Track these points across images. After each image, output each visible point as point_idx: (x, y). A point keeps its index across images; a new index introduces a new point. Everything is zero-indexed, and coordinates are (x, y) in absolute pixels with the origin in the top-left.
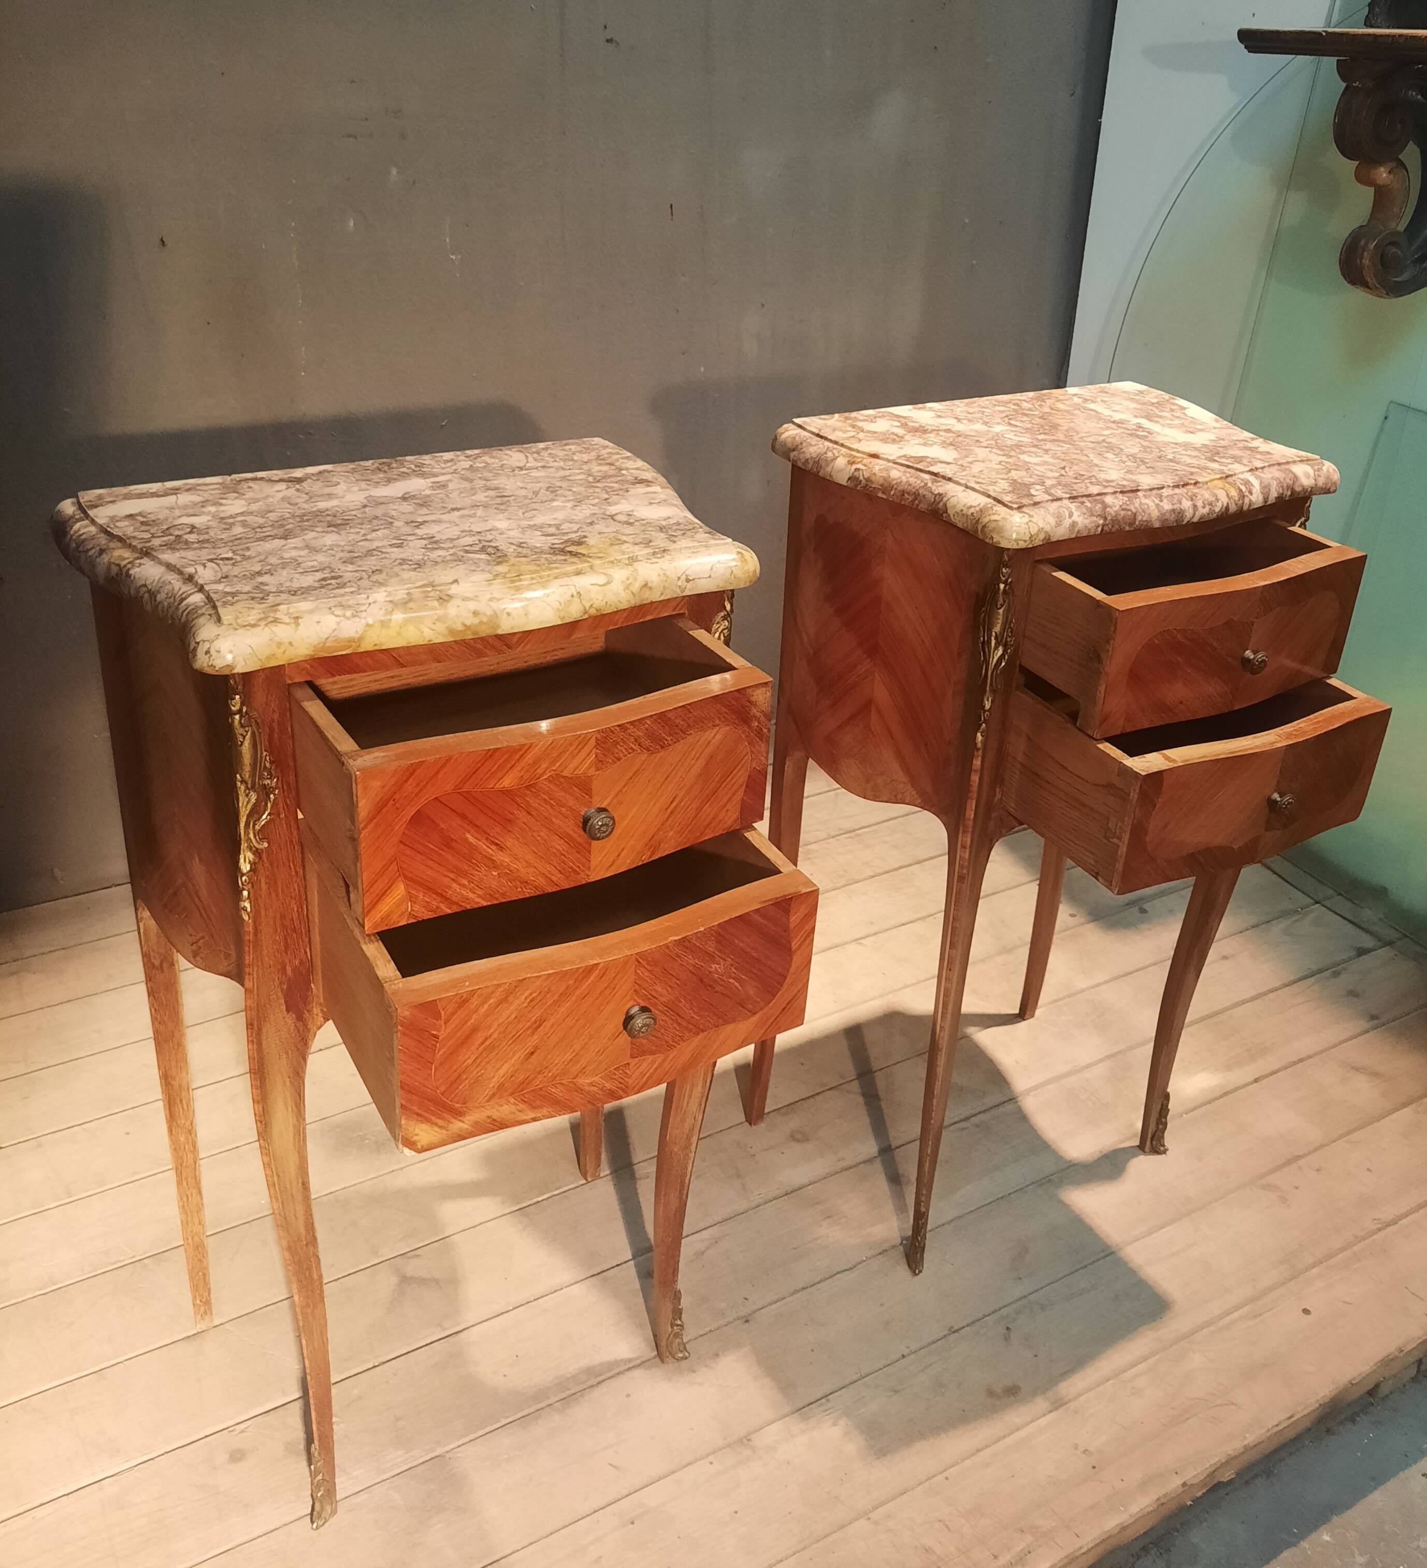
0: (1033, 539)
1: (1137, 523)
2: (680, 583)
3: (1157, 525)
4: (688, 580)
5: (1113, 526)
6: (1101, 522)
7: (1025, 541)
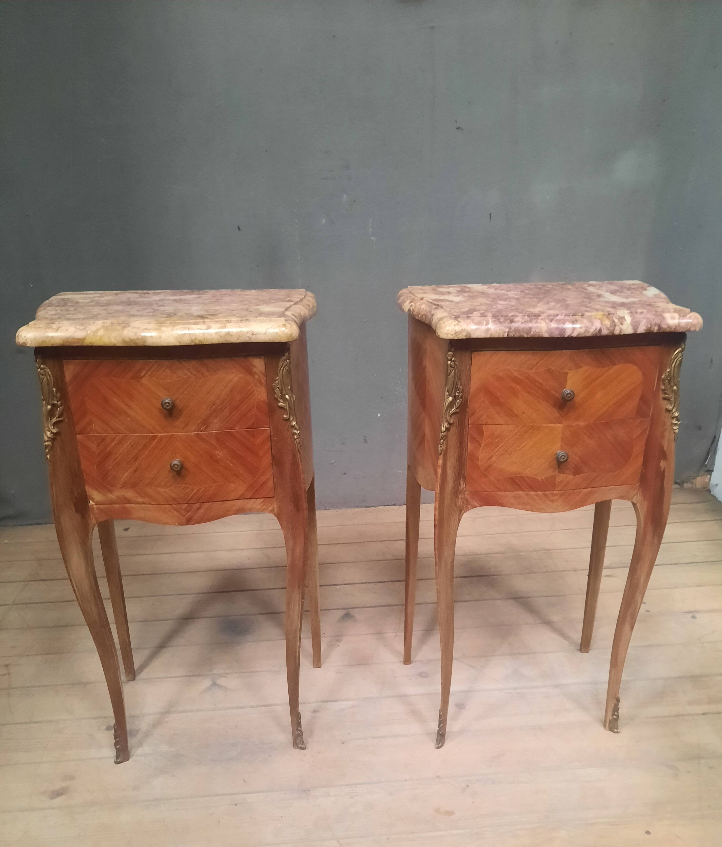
0: (457, 334)
1: (532, 333)
2: (248, 335)
3: (546, 335)
4: (253, 334)
5: (515, 333)
6: (507, 330)
7: (452, 335)
